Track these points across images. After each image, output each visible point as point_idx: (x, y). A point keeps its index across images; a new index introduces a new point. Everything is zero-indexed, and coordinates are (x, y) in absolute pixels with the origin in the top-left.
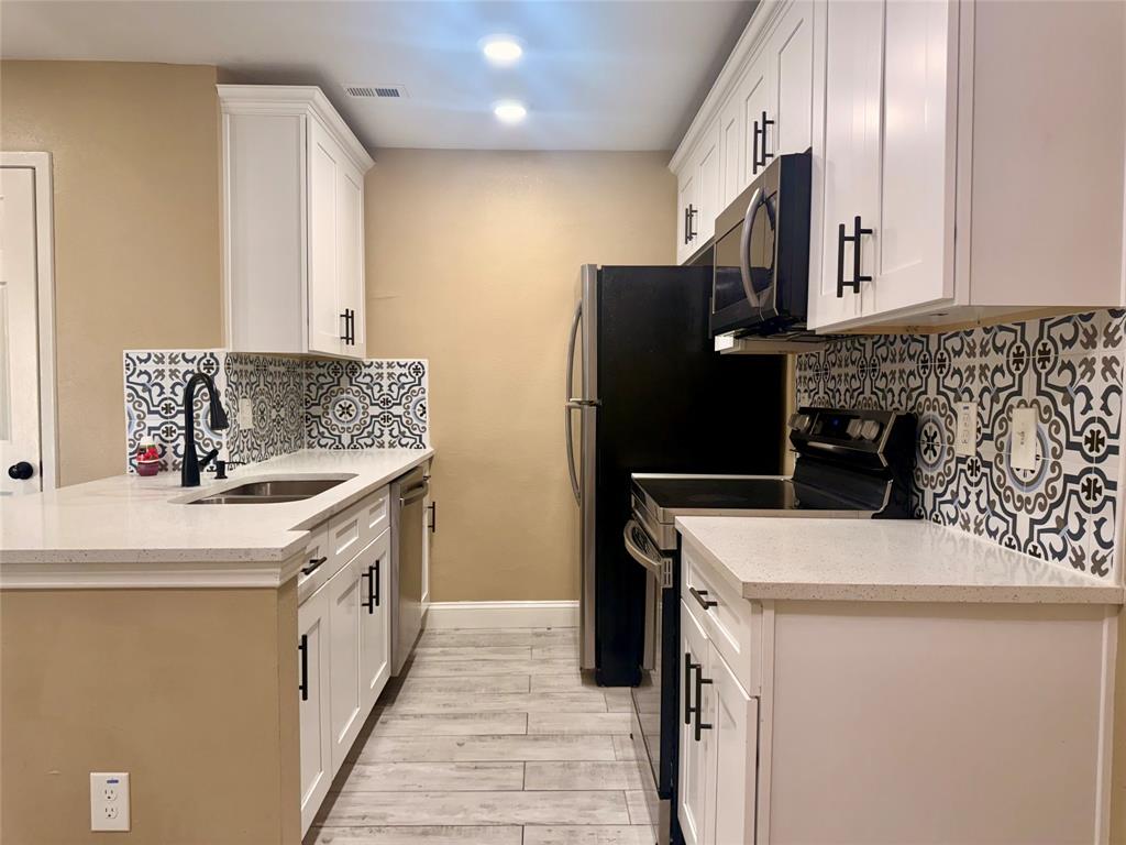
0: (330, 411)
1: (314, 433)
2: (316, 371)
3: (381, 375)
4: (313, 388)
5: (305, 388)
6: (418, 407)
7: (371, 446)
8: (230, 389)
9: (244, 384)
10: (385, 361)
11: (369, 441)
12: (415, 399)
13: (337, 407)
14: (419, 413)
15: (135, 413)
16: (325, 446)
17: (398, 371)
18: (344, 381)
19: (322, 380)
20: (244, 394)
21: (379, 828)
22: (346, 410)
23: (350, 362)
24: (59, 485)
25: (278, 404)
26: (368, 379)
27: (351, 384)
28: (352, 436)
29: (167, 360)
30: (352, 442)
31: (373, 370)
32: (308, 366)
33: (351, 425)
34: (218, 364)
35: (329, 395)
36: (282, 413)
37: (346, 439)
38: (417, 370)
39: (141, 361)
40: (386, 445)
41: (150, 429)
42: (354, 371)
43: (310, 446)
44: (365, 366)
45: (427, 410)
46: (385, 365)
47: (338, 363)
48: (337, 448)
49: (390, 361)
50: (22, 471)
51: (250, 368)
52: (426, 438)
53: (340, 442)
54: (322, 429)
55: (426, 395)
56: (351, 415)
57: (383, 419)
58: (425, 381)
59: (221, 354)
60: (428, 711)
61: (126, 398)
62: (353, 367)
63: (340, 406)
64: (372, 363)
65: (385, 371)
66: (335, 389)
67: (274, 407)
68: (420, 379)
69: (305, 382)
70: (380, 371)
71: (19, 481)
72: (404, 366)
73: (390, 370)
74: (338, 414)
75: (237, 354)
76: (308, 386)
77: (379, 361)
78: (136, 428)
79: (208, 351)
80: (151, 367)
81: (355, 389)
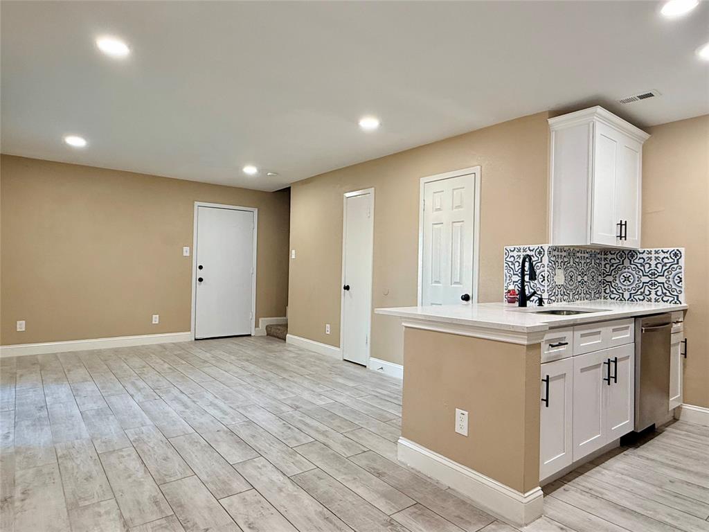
0: (617, 279)
1: (608, 291)
2: (610, 256)
3: (650, 258)
4: (608, 266)
5: (603, 266)
6: (676, 277)
7: (642, 300)
8: (550, 264)
9: (560, 262)
10: (653, 250)
11: (641, 297)
12: (673, 273)
13: (622, 277)
14: (676, 282)
15: (508, 275)
16: (614, 299)
17: (662, 255)
18: (627, 262)
19: (613, 261)
20: (559, 267)
21: (597, 497)
22: (627, 279)
23: (631, 251)
24: (478, 302)
25: (583, 273)
26: (641, 261)
27: (631, 264)
28: (631, 294)
29: (522, 250)
30: (630, 297)
31: (645, 256)
32: (605, 254)
33: (630, 288)
34: (544, 251)
35: (617, 269)
36: (586, 278)
37: (627, 295)
38: (676, 255)
39: (511, 251)
40: (653, 300)
41: (514, 282)
42: (632, 256)
43: (605, 298)
44: (640, 253)
45: (683, 279)
46: (653, 252)
47: (623, 252)
48: (621, 300)
49: (657, 249)
50: (466, 298)
51: (564, 254)
52: (682, 297)
53: (623, 297)
54: (612, 289)
55: (682, 270)
56: (630, 282)
57: (652, 284)
58: (682, 262)
59: (546, 247)
60: (658, 459)
61: (505, 268)
62: (632, 254)
63: (624, 276)
64: (644, 251)
65: (653, 256)
66: (621, 266)
67: (580, 275)
68: (678, 260)
69: (603, 263)
70: (650, 256)
71: (464, 301)
72: (667, 252)
73: (657, 255)
74: (622, 281)
75: (556, 247)
76: (605, 265)
77: (649, 250)
78: (508, 281)
79: (540, 246)
80: (515, 254)
81: (633, 266)
